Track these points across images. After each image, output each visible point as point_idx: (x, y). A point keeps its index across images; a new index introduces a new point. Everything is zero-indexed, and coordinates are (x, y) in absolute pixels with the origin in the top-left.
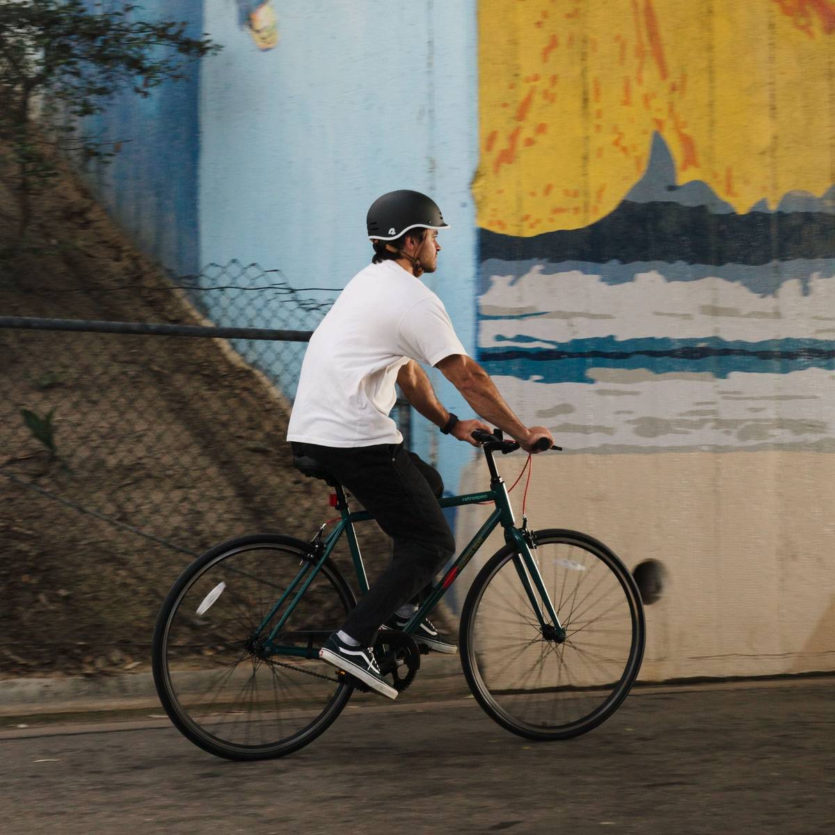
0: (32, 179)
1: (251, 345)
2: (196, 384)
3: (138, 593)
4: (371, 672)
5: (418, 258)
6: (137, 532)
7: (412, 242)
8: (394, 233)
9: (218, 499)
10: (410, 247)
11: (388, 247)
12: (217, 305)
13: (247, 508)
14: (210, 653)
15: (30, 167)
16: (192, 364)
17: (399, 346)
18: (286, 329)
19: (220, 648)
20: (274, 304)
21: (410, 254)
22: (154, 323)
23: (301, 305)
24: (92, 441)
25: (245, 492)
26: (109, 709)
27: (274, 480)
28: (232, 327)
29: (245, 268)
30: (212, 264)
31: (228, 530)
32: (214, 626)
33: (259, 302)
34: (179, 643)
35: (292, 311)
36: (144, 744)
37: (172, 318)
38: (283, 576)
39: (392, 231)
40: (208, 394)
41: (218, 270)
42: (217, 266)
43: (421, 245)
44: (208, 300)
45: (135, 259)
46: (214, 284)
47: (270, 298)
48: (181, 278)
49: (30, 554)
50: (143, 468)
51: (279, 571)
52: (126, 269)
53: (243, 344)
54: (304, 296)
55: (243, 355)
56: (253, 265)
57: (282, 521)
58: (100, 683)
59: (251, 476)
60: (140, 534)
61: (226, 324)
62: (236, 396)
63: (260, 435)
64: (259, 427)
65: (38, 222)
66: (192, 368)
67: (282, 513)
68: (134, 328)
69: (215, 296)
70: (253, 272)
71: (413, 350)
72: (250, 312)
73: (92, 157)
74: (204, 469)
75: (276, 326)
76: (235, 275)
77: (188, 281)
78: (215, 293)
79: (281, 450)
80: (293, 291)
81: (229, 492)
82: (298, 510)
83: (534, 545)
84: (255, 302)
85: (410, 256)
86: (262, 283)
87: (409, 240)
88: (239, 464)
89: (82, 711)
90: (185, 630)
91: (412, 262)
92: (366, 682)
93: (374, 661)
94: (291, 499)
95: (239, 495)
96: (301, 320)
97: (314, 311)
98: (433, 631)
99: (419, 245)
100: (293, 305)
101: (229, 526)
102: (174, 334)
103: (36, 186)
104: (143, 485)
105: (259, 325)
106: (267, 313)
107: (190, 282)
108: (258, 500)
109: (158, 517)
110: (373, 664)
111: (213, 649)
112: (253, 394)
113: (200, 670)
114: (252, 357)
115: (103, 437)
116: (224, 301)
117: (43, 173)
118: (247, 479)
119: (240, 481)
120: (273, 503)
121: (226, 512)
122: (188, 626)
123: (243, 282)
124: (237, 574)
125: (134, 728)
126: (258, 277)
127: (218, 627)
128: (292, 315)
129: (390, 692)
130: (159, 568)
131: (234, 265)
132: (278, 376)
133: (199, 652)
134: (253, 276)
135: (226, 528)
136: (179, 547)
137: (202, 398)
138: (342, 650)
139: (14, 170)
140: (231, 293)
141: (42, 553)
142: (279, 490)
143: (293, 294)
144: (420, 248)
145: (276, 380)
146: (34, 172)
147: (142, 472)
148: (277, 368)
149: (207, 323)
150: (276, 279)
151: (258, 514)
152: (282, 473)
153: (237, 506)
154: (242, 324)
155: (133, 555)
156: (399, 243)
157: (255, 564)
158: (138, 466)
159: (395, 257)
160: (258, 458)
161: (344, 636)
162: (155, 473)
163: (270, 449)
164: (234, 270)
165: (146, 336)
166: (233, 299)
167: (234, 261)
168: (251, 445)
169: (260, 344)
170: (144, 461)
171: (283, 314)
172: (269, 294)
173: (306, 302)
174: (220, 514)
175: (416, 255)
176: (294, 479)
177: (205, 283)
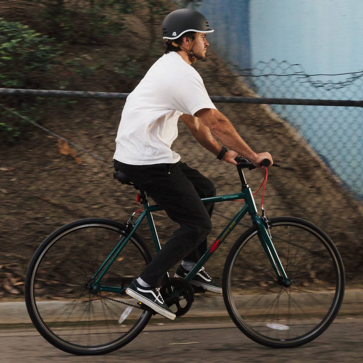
0: (156, 16)
1: (284, 108)
2: (253, 131)
3: (223, 250)
4: (157, 303)
5: (192, 51)
6: (221, 215)
7: (187, 41)
8: (175, 35)
9: (267, 197)
10: (186, 44)
11: (174, 44)
12: (263, 85)
13: (284, 202)
14: (265, 285)
15: (155, 9)
16: (250, 120)
17: (172, 104)
18: (304, 98)
19: (271, 282)
20: (297, 84)
21: (187, 48)
22: (228, 97)
23: (313, 84)
24: (194, 164)
25: (282, 192)
26: (208, 316)
27: (299, 186)
28: (272, 98)
29: (280, 64)
30: (261, 62)
31: (273, 215)
32: (267, 270)
33: (288, 83)
34: (248, 279)
35: (307, 88)
36: (230, 336)
37: (237, 93)
38: (305, 241)
39: (174, 34)
40: (259, 137)
41: (264, 65)
42: (263, 63)
43: (193, 42)
44: (258, 83)
45: (214, 60)
46: (262, 73)
47: (294, 80)
48: (242, 70)
49: (162, 227)
50: (224, 179)
51: (303, 239)
52: (209, 66)
53: (279, 107)
54: (314, 79)
55: (279, 114)
56: (284, 62)
57: (304, 210)
58: (203, 301)
59: (286, 183)
60: (223, 217)
61: (269, 96)
62: (275, 137)
63: (289, 160)
64: (289, 156)
65: (159, 40)
66: (249, 122)
67: (304, 205)
68: (217, 99)
69: (263, 80)
70: (285, 66)
71: (181, 106)
72: (283, 89)
73: (189, 3)
74: (258, 179)
75: (298, 96)
76: (274, 68)
77: (246, 71)
78: (263, 78)
79: (302, 168)
80: (307, 76)
81: (273, 193)
82: (313, 203)
83: (269, 226)
84: (286, 83)
85: (186, 49)
86: (290, 72)
87: (185, 39)
88: (278, 177)
89: (194, 317)
90: (250, 272)
91: (187, 52)
92: (153, 309)
93: (160, 296)
94: (309, 197)
95: (279, 195)
96: (313, 93)
97: (320, 88)
98: (208, 279)
99: (192, 42)
100: (308, 84)
101: (274, 212)
102: (239, 102)
103: (157, 20)
104: (224, 188)
105: (288, 96)
106: (293, 89)
107: (248, 72)
108: (290, 198)
109: (232, 207)
110: (159, 298)
111: (266, 283)
112: (285, 137)
113: (259, 295)
114: (284, 115)
115: (200, 161)
116: (268, 83)
117: (162, 13)
118: (283, 185)
119: (278, 186)
120: (299, 199)
121: (272, 204)
122: (251, 269)
123: (279, 72)
124: (280, 240)
125: (224, 327)
126: (287, 69)
127: (269, 271)
128: (308, 91)
129: (169, 315)
130: (234, 236)
131: (273, 62)
132: (299, 126)
133: (259, 285)
134: (284, 68)
135: (271, 213)
136: (246, 224)
137: (256, 139)
138: (139, 289)
139: (146, 11)
140: (272, 78)
141: (167, 227)
142: (302, 192)
143: (308, 78)
144: (193, 44)
145: (298, 128)
146: (157, 13)
147: (224, 181)
148: (299, 121)
149: (258, 96)
150: (297, 69)
151: (290, 206)
152: (303, 182)
153: (278, 202)
154: (279, 96)
155: (219, 229)
156: (179, 41)
157: (289, 234)
158: (221, 178)
159: (177, 50)
160: (289, 173)
161: (140, 281)
162: (230, 182)
163: (295, 168)
164: (273, 65)
165: (224, 104)
166: (273, 81)
167: (273, 60)
168: (285, 165)
169: (289, 107)
170: (224, 175)
171: (302, 89)
172: (294, 78)
173: (315, 83)
174: (268, 205)
175: (191, 48)
176: (310, 185)
177: (255, 72)
